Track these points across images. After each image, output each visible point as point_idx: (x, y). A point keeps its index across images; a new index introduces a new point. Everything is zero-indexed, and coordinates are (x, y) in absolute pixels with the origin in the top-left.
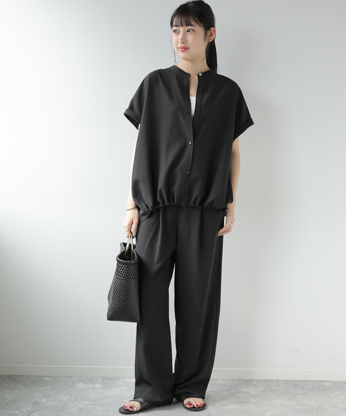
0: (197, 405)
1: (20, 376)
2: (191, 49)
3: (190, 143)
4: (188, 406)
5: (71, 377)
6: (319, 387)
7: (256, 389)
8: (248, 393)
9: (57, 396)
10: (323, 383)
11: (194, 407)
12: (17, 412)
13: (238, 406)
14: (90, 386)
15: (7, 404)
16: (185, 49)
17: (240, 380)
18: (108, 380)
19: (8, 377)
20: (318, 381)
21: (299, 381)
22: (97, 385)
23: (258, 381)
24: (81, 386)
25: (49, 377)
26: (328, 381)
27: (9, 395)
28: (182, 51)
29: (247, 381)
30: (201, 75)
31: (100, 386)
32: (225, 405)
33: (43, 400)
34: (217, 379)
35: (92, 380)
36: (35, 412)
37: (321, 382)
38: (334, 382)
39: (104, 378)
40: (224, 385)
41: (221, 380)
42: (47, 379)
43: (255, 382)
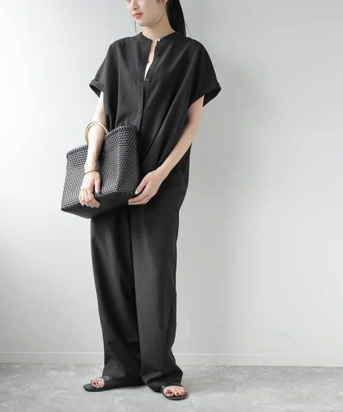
0: (178, 394)
2: (144, 15)
3: (139, 111)
4: (168, 395)
5: (42, 364)
6: (310, 373)
7: (242, 376)
8: (233, 380)
9: (27, 385)
10: (314, 369)
11: (174, 396)
13: (222, 395)
14: (63, 373)
16: (139, 15)
17: (224, 366)
18: (82, 367)
20: (308, 367)
21: (288, 367)
22: (70, 373)
23: (245, 368)
24: (53, 373)
25: (18, 364)
26: (319, 367)
28: (137, 18)
29: (232, 367)
30: (159, 40)
31: (74, 374)
32: (209, 393)
33: (13, 389)
34: (200, 366)
35: (65, 367)
36: (3, 402)
37: (312, 368)
38: (326, 368)
39: (78, 365)
40: (207, 372)
41: (204, 366)
42: (17, 366)
43: (240, 368)
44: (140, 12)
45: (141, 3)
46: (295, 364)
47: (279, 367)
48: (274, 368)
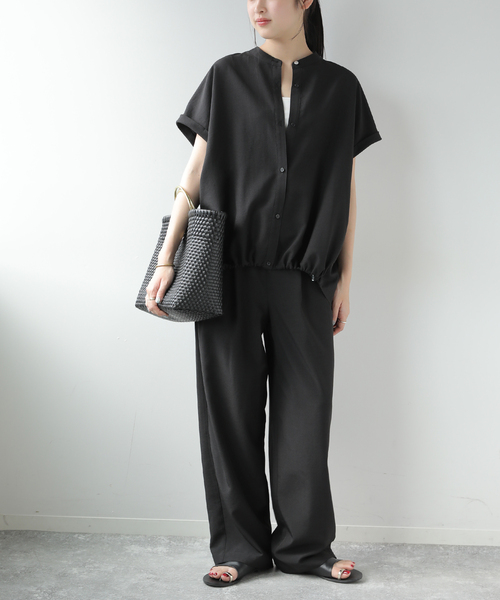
1: (39, 532)
2: (273, 23)
3: (282, 170)
5: (119, 535)
7: (411, 559)
8: (398, 565)
9: (95, 565)
12: (33, 589)
13: (381, 586)
14: (149, 549)
15: (17, 575)
16: (265, 22)
17: (386, 544)
18: (178, 541)
19: (20, 533)
21: (479, 548)
22: (160, 549)
23: (415, 547)
24: (135, 549)
25: (84, 534)
27: (20, 562)
28: (262, 26)
29: (398, 545)
30: (296, 63)
31: (165, 551)
33: (75, 570)
34: (350, 543)
35: (152, 541)
36: (61, 589)
39: (171, 538)
40: (361, 552)
41: (357, 543)
42: (81, 538)
43: (409, 548)
44: (267, 17)
45: (271, 5)
46: (490, 545)
47: (466, 547)
48: (459, 548)
